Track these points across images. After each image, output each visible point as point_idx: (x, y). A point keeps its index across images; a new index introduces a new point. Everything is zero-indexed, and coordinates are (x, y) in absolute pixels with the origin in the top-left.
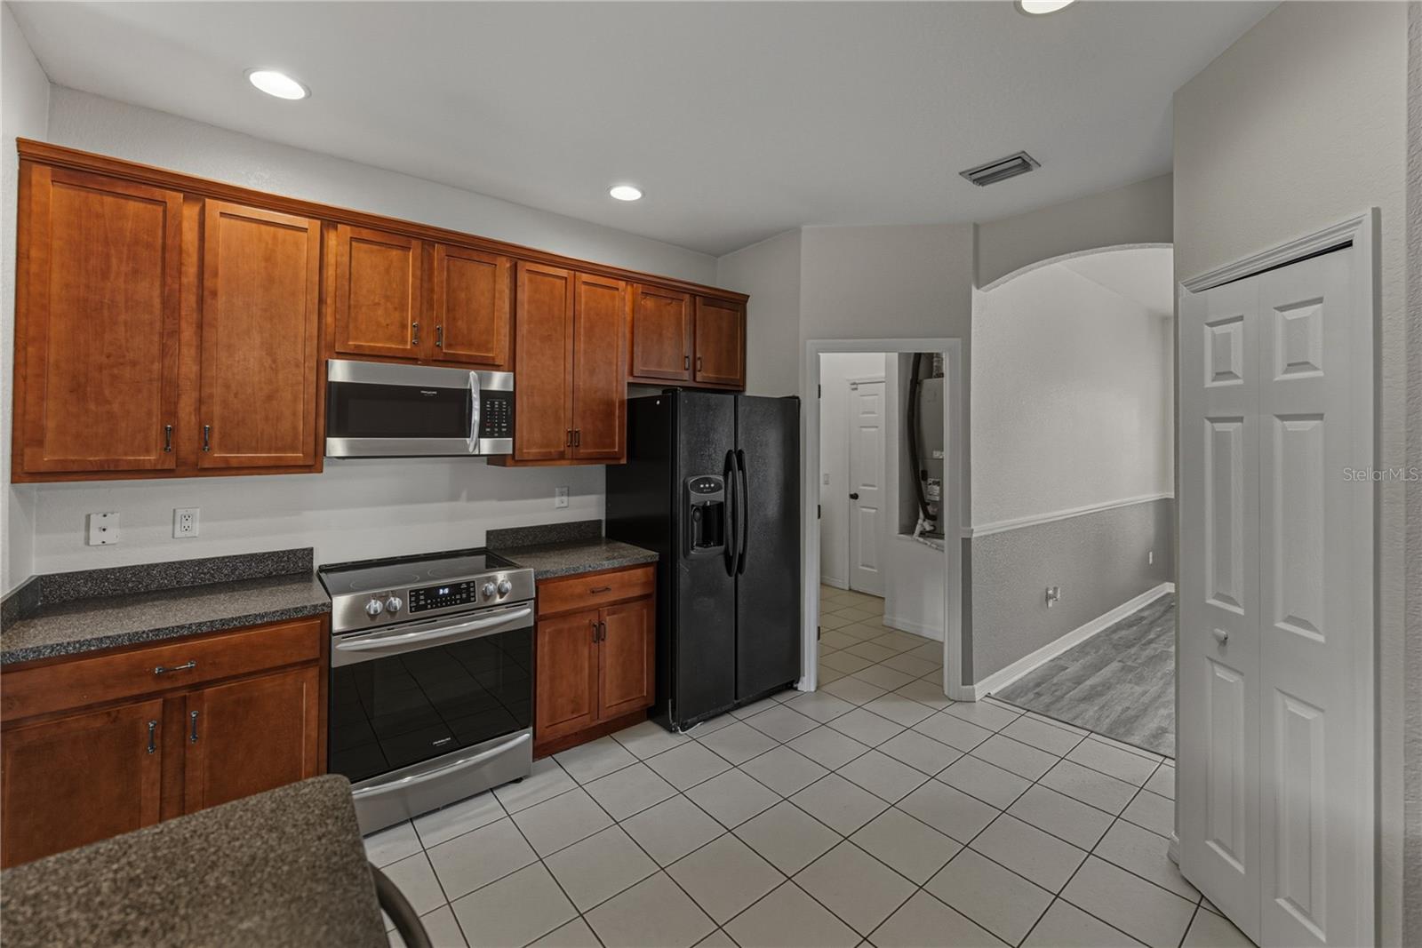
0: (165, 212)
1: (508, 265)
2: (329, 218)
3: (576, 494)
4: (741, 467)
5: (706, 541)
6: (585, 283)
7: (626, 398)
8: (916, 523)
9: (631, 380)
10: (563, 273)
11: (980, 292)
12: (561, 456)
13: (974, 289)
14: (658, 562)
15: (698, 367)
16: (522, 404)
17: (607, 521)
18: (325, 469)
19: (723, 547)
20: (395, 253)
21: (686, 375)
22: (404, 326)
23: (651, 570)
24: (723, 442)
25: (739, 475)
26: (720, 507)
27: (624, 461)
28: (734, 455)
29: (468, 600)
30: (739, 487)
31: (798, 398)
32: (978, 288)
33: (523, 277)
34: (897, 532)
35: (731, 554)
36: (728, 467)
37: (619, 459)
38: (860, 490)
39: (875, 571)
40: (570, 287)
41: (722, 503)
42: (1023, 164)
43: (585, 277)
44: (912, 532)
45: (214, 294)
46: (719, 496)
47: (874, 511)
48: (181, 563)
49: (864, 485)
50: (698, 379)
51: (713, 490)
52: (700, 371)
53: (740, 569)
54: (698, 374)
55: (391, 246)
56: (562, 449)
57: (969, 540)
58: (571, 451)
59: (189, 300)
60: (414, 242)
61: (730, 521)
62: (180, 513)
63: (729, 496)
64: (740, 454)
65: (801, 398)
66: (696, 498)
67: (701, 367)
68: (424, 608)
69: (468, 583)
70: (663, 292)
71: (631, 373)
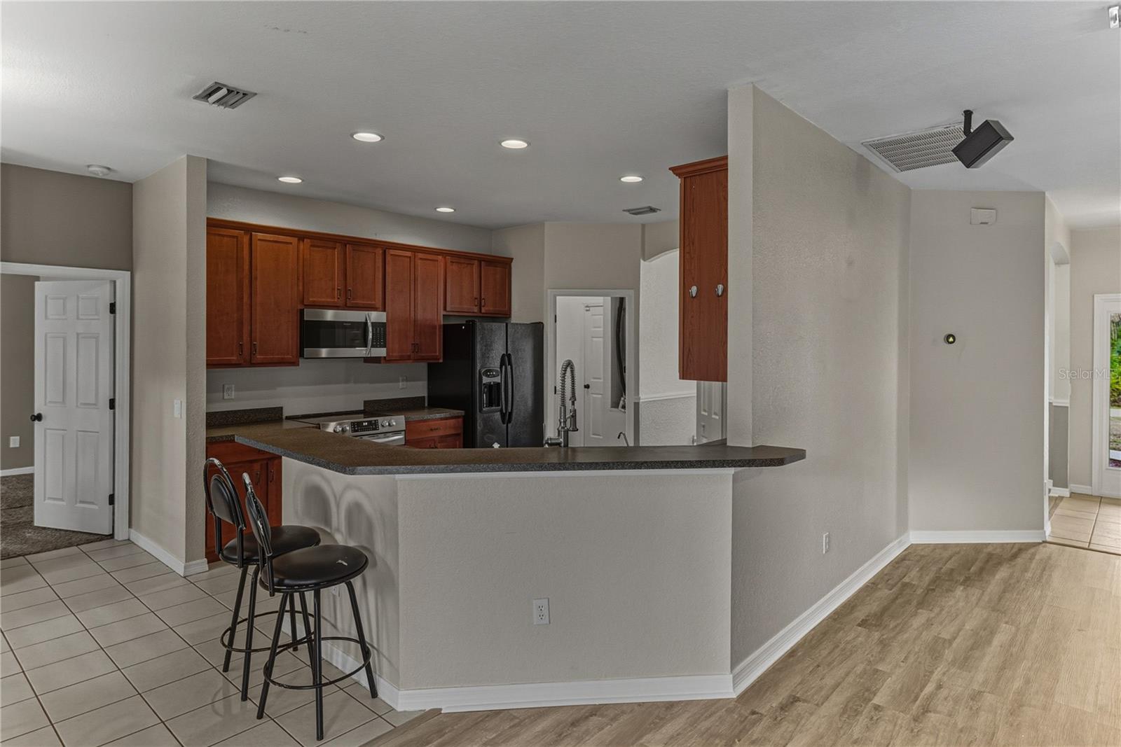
0: (237, 241)
1: (381, 252)
2: (301, 236)
3: (410, 381)
4: (510, 363)
5: (490, 404)
6: (421, 259)
7: (442, 323)
8: (620, 400)
9: (445, 313)
10: (409, 254)
11: (646, 263)
12: (409, 358)
13: (642, 261)
14: (464, 416)
15: (483, 304)
16: (389, 329)
17: (429, 397)
18: (300, 364)
19: (500, 407)
20: (329, 251)
21: (476, 309)
22: (334, 289)
23: (461, 420)
24: (498, 350)
25: (509, 367)
26: (498, 385)
27: (441, 361)
28: (506, 357)
29: (375, 429)
30: (509, 375)
31: (542, 323)
32: (644, 260)
33: (388, 258)
34: (610, 406)
35: (504, 411)
36: (502, 363)
37: (439, 359)
38: (591, 381)
39: (601, 437)
40: (412, 263)
41: (499, 383)
42: (652, 210)
43: (420, 255)
44: (618, 407)
45: (256, 278)
46: (497, 379)
47: (600, 396)
48: (228, 412)
49: (595, 378)
50: (483, 311)
51: (494, 376)
52: (484, 306)
53: (509, 421)
54: (483, 308)
55: (327, 248)
56: (409, 354)
57: (638, 403)
58: (415, 355)
59: (246, 282)
60: (338, 244)
61: (503, 393)
62: (226, 386)
63: (503, 379)
64: (509, 356)
65: (544, 323)
66: (485, 380)
67: (485, 304)
68: (357, 431)
69: (375, 421)
70: (462, 261)
71: (445, 309)
